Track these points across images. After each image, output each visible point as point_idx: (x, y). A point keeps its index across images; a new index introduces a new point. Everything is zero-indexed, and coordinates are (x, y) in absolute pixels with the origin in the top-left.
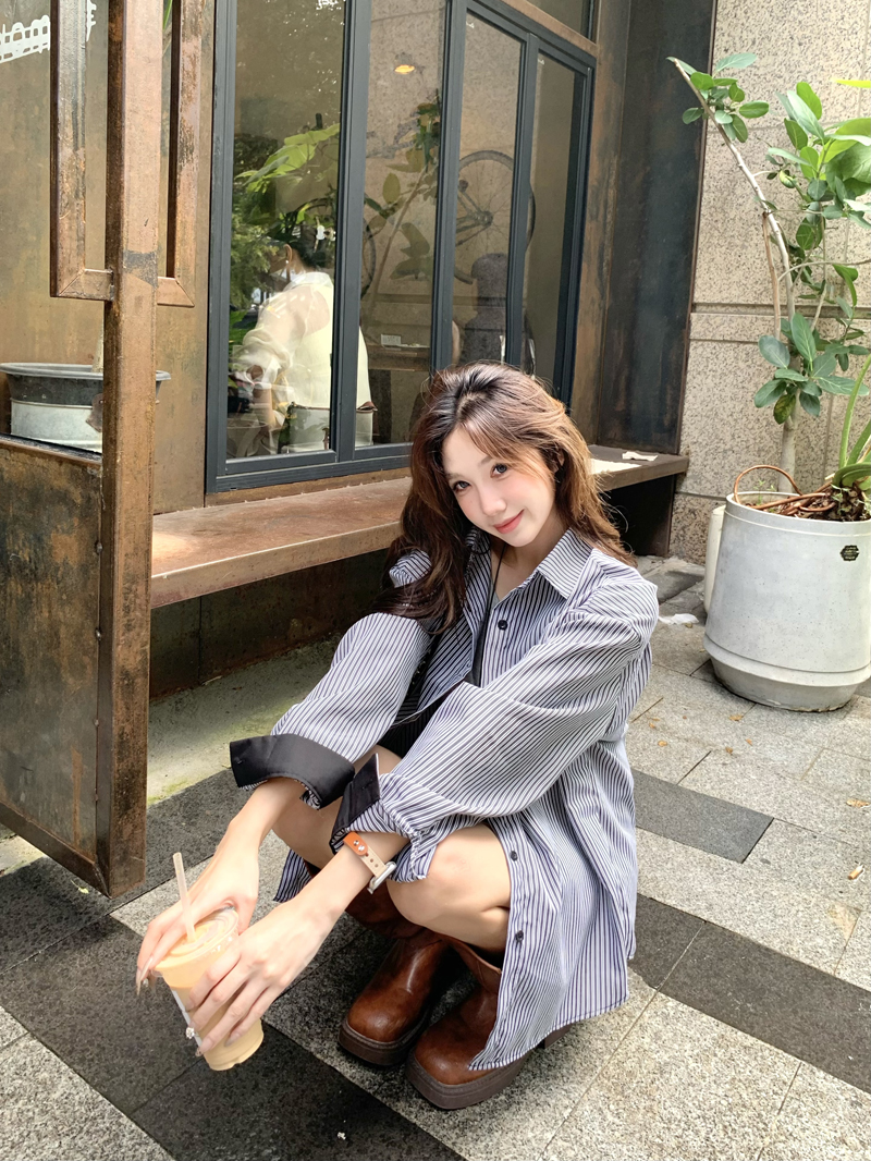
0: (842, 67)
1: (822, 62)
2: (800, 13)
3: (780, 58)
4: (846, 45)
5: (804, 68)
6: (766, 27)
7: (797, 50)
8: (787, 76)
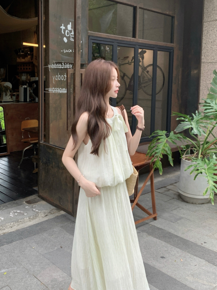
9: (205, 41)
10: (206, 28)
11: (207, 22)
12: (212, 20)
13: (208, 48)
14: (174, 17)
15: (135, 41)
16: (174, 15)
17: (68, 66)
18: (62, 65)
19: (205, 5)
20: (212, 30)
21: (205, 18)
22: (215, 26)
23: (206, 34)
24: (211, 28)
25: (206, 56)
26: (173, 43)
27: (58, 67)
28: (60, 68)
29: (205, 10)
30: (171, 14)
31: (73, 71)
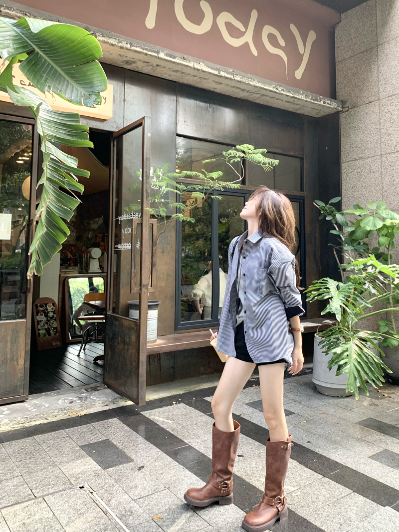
0: (377, 195)
1: (371, 194)
2: (364, 179)
3: (360, 192)
4: (377, 188)
5: (367, 195)
6: (355, 183)
7: (364, 190)
8: (362, 198)
9: (345, 186)
10: (345, 170)
11: (345, 162)
12: (351, 159)
13: (348, 196)
14: (303, 158)
15: (244, 189)
16: (302, 156)
17: (137, 215)
18: (131, 215)
19: (342, 142)
20: (351, 173)
21: (344, 158)
22: (354, 168)
23: (345, 177)
24: (351, 170)
25: (347, 205)
26: (303, 191)
27: (128, 218)
28: (129, 218)
29: (342, 148)
30: (297, 155)
31: (140, 220)
